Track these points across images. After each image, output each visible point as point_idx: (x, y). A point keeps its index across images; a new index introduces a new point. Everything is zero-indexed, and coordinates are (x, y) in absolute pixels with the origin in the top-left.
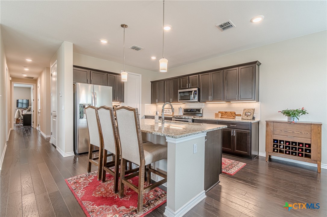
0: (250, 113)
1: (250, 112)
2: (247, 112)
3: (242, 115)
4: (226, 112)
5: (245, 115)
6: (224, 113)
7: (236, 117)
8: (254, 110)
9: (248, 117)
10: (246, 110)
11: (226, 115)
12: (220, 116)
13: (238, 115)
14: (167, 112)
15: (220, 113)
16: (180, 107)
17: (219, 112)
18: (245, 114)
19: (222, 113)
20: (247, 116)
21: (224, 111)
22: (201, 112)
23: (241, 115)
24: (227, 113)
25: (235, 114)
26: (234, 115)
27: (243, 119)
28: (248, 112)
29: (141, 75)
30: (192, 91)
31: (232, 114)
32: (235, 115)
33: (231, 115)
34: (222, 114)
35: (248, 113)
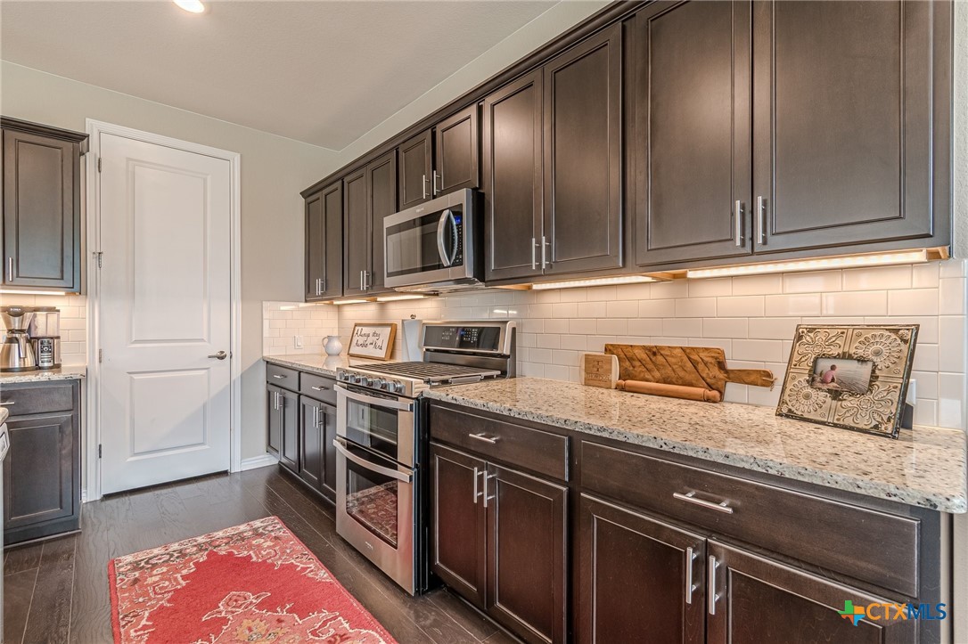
0: (866, 370)
1: (862, 360)
2: (835, 351)
3: (779, 376)
4: (653, 352)
5: (811, 382)
6: (643, 356)
7: (732, 389)
8: (908, 337)
9: (850, 402)
10: (821, 336)
11: (657, 374)
12: (615, 376)
13: (743, 377)
14: (370, 339)
15: (615, 358)
16: (413, 317)
17: (609, 349)
18: (813, 370)
19: (625, 354)
20: (836, 395)
21: (639, 339)
22: (505, 349)
23: (768, 375)
24: (659, 358)
25: (721, 365)
26: (716, 371)
27: (790, 415)
28: (846, 356)
29: (237, 157)
30: (439, 213)
31: (701, 367)
32: (722, 375)
33: (692, 377)
34: (630, 359)
35: (845, 368)
